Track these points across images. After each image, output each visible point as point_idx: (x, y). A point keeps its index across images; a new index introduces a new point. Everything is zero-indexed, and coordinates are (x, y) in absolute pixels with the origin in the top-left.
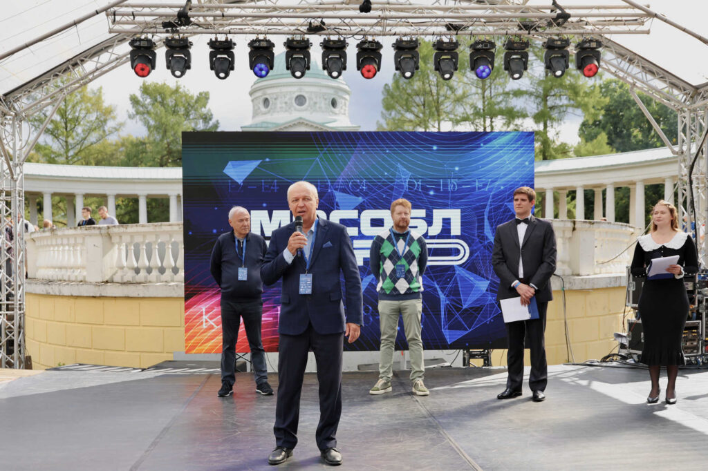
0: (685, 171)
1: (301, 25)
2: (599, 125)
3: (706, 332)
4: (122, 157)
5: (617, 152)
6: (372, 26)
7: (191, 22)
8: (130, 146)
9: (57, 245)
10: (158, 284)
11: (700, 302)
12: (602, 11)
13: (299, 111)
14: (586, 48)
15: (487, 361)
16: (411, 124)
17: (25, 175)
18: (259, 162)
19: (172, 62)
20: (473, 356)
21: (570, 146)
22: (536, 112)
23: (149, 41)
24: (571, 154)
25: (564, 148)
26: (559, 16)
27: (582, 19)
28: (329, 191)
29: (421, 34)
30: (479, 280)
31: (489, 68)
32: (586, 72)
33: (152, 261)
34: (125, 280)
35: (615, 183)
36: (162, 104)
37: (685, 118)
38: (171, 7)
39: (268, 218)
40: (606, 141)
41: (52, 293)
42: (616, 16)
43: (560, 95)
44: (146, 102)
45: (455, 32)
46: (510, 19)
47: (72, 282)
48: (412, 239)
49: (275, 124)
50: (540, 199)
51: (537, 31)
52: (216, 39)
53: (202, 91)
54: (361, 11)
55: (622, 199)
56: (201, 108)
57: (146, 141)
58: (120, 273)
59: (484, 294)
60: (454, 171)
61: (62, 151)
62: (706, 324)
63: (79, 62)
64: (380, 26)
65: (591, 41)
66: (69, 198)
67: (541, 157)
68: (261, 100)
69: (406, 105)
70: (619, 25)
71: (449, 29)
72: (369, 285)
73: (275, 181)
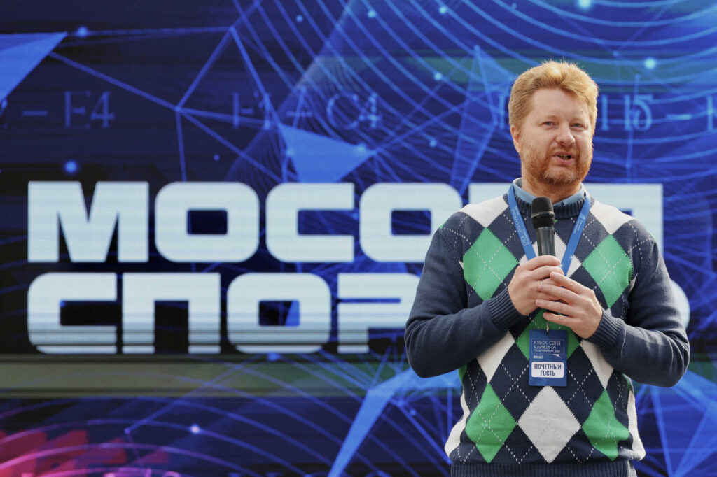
18: (59, 37)
28: (267, 125)
39: (81, 207)
48: (596, 232)
60: (642, 70)
72: (384, 411)
73: (105, 97)
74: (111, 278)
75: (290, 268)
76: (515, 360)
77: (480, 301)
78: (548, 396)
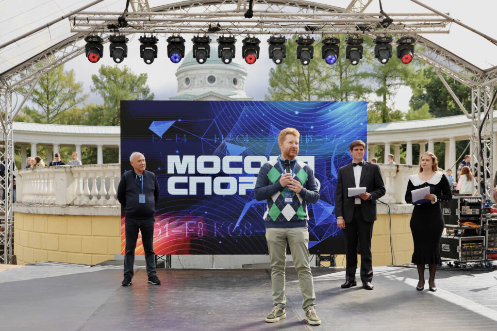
0: (477, 131)
1: (204, 27)
2: (423, 98)
3: (488, 244)
4: (87, 119)
5: (436, 117)
6: (253, 27)
7: (128, 24)
8: (91, 111)
9: (36, 179)
10: (105, 206)
11: (484, 223)
12: (416, 17)
13: (211, 87)
14: (404, 43)
15: (333, 263)
16: (290, 96)
17: (14, 130)
18: (174, 122)
19: (114, 52)
20: (322, 259)
21: (403, 112)
22: (378, 88)
23: (98, 37)
24: (403, 118)
25: (398, 114)
26: (385, 21)
27: (402, 23)
28: (223, 142)
29: (287, 33)
30: (328, 206)
31: (335, 57)
32: (404, 60)
33: (100, 190)
34: (82, 203)
35: (435, 139)
36: (115, 82)
37: (476, 93)
38: (114, 14)
39: (180, 161)
40: (428, 109)
41: (32, 212)
42: (426, 21)
43: (395, 77)
44: (104, 81)
45: (311, 32)
46: (350, 23)
47: (46, 204)
49: (194, 96)
50: (381, 150)
51: (369, 31)
52: (145, 36)
53: (142, 73)
54: (246, 17)
55: (440, 151)
56: (142, 84)
57: (103, 107)
58: (78, 199)
59: (331, 216)
60: (310, 129)
61: (45, 114)
62: (488, 239)
63: (51, 52)
64: (259, 27)
65: (407, 38)
66: (49, 147)
67: (381, 120)
68: (184, 79)
69: (286, 83)
70: (427, 27)
71: (307, 30)
72: (249, 208)
73: (185, 136)
74: (187, 178)
75: (228, 175)
76: (281, 197)
77: (272, 184)
78: (288, 206)
